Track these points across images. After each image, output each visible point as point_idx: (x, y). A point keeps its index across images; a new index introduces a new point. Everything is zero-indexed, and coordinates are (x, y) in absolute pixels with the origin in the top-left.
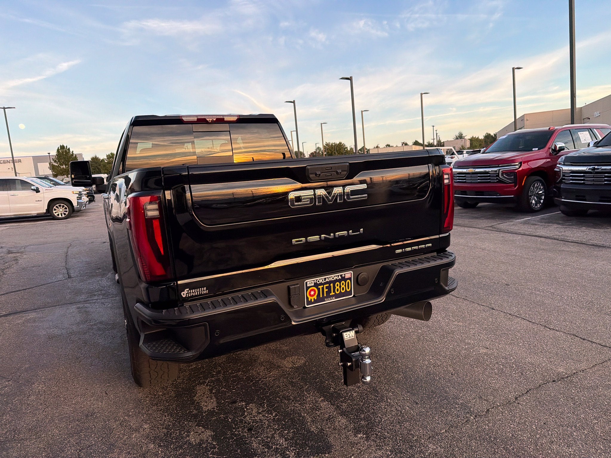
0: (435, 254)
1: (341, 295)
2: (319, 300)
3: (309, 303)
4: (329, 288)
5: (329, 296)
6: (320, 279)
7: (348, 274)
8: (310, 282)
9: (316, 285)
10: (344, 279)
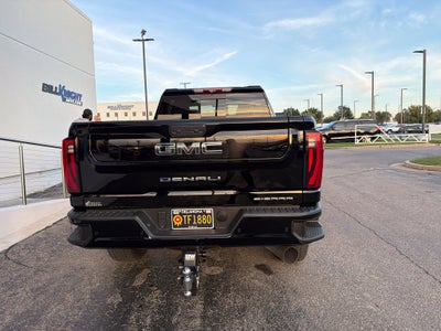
0: (298, 207)
1: (202, 225)
2: (183, 225)
3: (175, 226)
4: (192, 218)
5: (191, 224)
6: (185, 211)
7: (209, 210)
8: (176, 211)
9: (180, 214)
10: (205, 213)
